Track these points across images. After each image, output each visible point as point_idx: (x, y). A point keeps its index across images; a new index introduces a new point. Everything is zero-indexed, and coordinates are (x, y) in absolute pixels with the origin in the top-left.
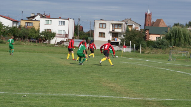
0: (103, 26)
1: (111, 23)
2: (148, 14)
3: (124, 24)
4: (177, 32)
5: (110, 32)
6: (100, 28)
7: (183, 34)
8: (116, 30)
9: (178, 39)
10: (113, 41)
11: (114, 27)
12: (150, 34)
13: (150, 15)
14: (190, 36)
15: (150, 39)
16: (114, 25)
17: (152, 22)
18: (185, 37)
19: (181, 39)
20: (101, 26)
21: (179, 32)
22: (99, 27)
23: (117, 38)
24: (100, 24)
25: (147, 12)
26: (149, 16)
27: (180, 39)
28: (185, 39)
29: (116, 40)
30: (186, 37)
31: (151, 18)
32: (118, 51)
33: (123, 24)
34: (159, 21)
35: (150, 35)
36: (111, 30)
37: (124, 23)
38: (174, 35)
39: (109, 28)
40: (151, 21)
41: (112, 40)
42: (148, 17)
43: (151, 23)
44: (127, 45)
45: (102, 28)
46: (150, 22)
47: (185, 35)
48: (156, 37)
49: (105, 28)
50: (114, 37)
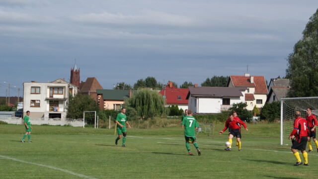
0: (36, 90)
1: (48, 87)
2: (74, 71)
3: (67, 87)
4: (145, 97)
5: (47, 100)
6: (31, 94)
7: (154, 98)
8: (56, 96)
9: (146, 107)
10: (52, 112)
11: (51, 92)
12: (105, 100)
13: (78, 73)
14: (162, 102)
15: (105, 107)
16: (52, 88)
17: (80, 82)
18: (156, 103)
19: (151, 106)
20: (34, 92)
21: (147, 97)
22: (30, 92)
23: (57, 108)
24: (32, 87)
25: (74, 68)
26: (76, 73)
27: (149, 106)
28: (156, 105)
29: (57, 111)
30: (158, 103)
31: (79, 78)
32: (65, 126)
33: (65, 87)
34: (91, 81)
35: (105, 102)
36: (48, 97)
37: (66, 85)
38: (141, 101)
39: (46, 93)
40: (79, 80)
41: (50, 110)
42: (74, 75)
43: (79, 84)
44: (79, 117)
45: (35, 93)
46: (77, 83)
47: (156, 101)
48: (114, 105)
49: (39, 93)
50: (53, 106)
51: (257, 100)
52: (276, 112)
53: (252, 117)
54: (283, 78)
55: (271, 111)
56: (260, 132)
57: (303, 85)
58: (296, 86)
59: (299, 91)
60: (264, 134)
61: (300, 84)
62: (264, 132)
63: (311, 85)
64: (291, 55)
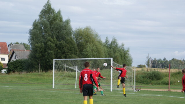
51: (2, 58)
52: (18, 66)
53: (2, 70)
54: (14, 44)
55: (15, 66)
56: (17, 80)
57: (40, 49)
58: (36, 50)
59: (38, 53)
60: (20, 81)
61: (39, 49)
62: (20, 80)
63: (45, 50)
64: (31, 30)
